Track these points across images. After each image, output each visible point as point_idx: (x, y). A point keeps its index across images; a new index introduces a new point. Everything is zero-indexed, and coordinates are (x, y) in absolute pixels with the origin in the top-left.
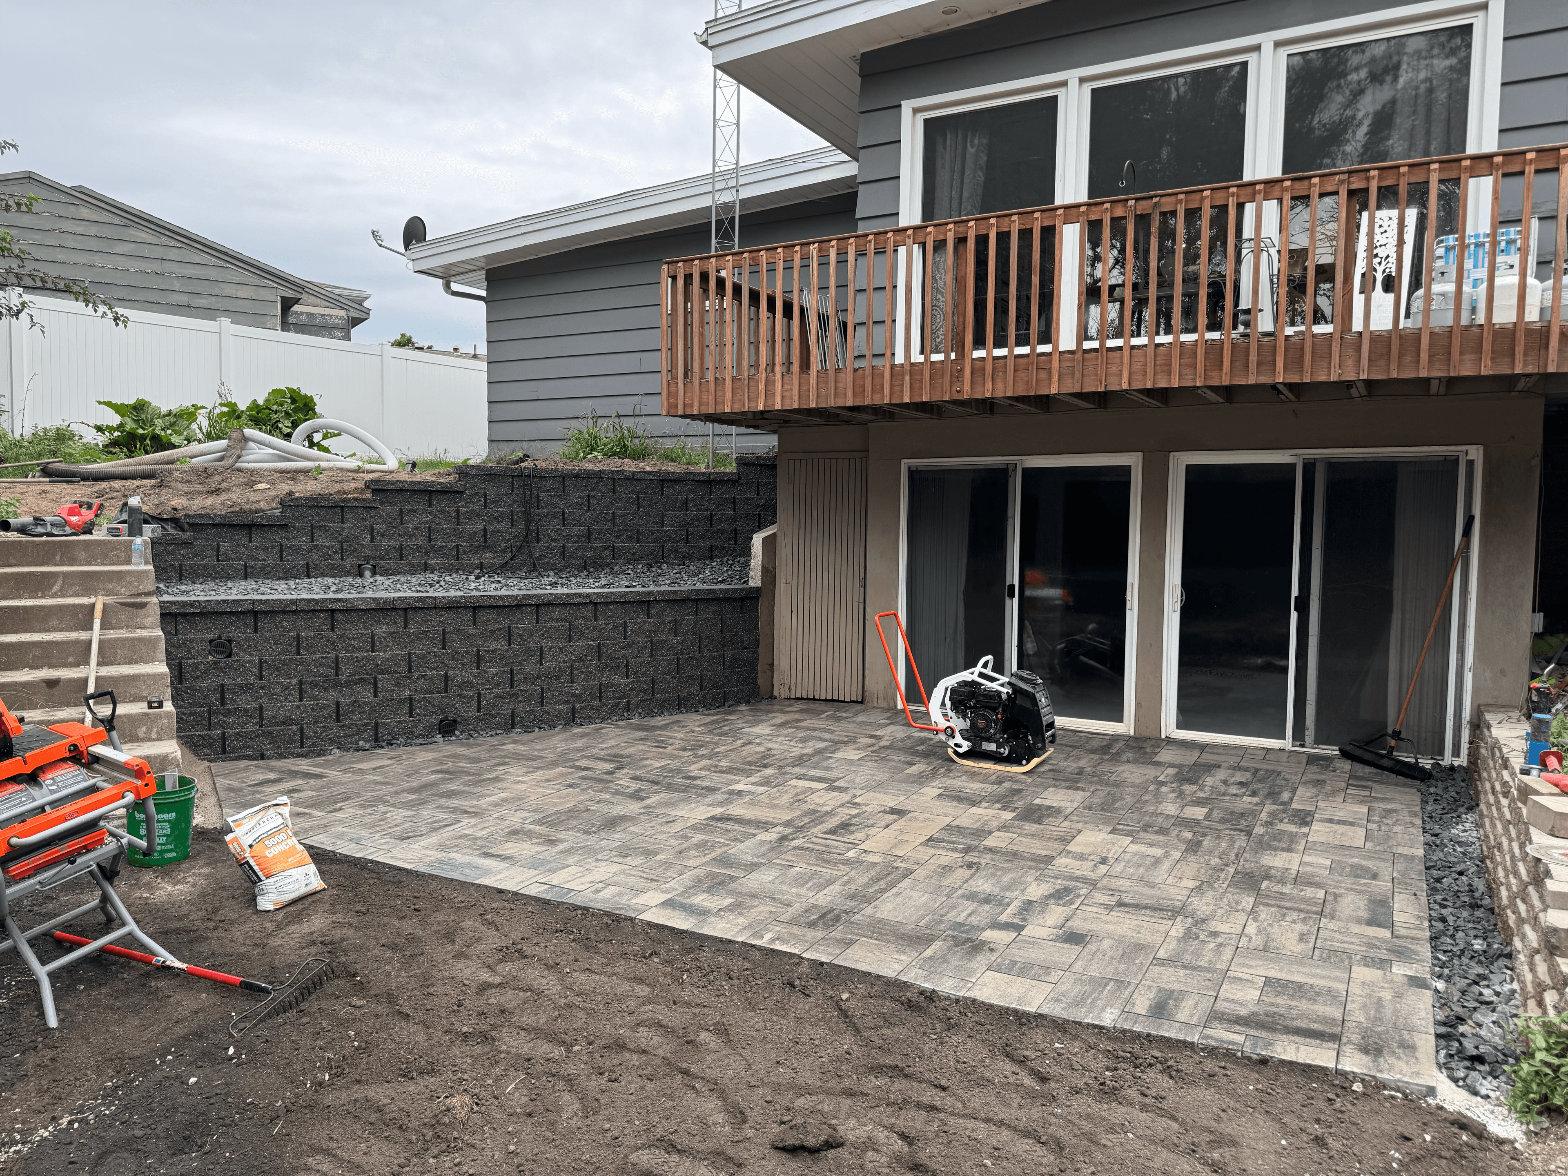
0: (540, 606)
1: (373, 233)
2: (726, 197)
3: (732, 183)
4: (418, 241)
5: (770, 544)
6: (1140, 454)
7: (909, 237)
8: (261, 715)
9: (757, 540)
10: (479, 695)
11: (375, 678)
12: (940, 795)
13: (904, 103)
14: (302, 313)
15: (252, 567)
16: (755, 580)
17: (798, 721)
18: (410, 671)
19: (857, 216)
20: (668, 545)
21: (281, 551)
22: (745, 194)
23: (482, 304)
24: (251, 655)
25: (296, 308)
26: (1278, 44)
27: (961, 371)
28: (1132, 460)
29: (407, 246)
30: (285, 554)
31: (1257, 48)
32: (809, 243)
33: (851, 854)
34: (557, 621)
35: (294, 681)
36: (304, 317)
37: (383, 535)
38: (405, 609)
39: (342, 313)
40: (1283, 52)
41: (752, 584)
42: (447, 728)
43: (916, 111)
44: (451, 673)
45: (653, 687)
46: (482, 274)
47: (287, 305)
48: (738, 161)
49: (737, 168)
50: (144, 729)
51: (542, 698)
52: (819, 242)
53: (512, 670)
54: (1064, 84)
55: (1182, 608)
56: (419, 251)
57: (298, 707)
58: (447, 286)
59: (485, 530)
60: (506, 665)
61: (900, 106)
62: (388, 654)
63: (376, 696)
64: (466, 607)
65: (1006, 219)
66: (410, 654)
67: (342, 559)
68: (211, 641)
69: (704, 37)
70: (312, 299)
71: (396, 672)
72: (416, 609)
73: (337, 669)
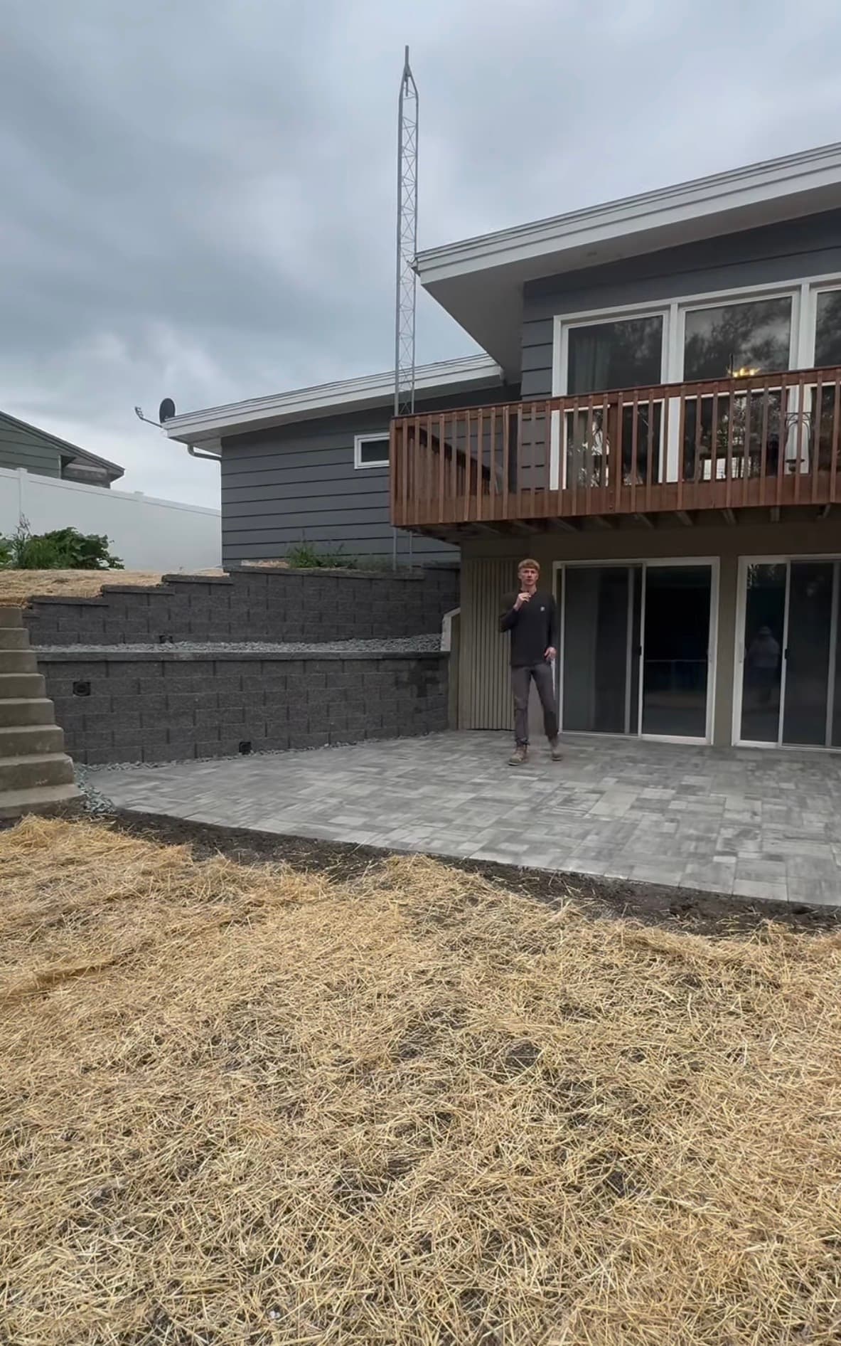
0: (306, 661)
1: (136, 409)
2: (405, 388)
3: (410, 378)
4: (169, 417)
5: (456, 620)
6: (718, 558)
7: (576, 402)
8: (113, 738)
9: (447, 621)
10: (266, 725)
11: (195, 712)
12: (618, 782)
13: (555, 317)
14: (74, 470)
15: (83, 636)
16: (446, 647)
17: (489, 742)
18: (218, 707)
19: (522, 394)
20: (376, 625)
21: (104, 625)
22: (418, 386)
23: (218, 463)
24: (104, 694)
25: (71, 466)
26: (813, 286)
27: (614, 494)
28: (714, 562)
29: (162, 420)
30: (107, 627)
31: (798, 288)
32: (502, 406)
33: (587, 816)
34: (318, 672)
35: (136, 713)
36: (76, 472)
37: (177, 615)
38: (214, 661)
39: (103, 471)
40: (815, 292)
41: (442, 649)
42: (245, 748)
43: (564, 323)
44: (247, 708)
45: (382, 720)
46: (219, 440)
47: (66, 461)
48: (413, 362)
49: (413, 368)
50: (40, 744)
51: (308, 727)
52: (510, 405)
53: (288, 708)
54: (668, 307)
55: (745, 660)
56: (170, 423)
57: (139, 731)
58: (191, 450)
59: (248, 613)
60: (284, 703)
61: (552, 319)
62: (203, 694)
63: (194, 725)
64: (256, 661)
65: (645, 391)
66: (218, 694)
67: (148, 632)
68: (75, 683)
69: (415, 264)
70: (81, 459)
71: (209, 708)
72: (222, 661)
73: (167, 705)
